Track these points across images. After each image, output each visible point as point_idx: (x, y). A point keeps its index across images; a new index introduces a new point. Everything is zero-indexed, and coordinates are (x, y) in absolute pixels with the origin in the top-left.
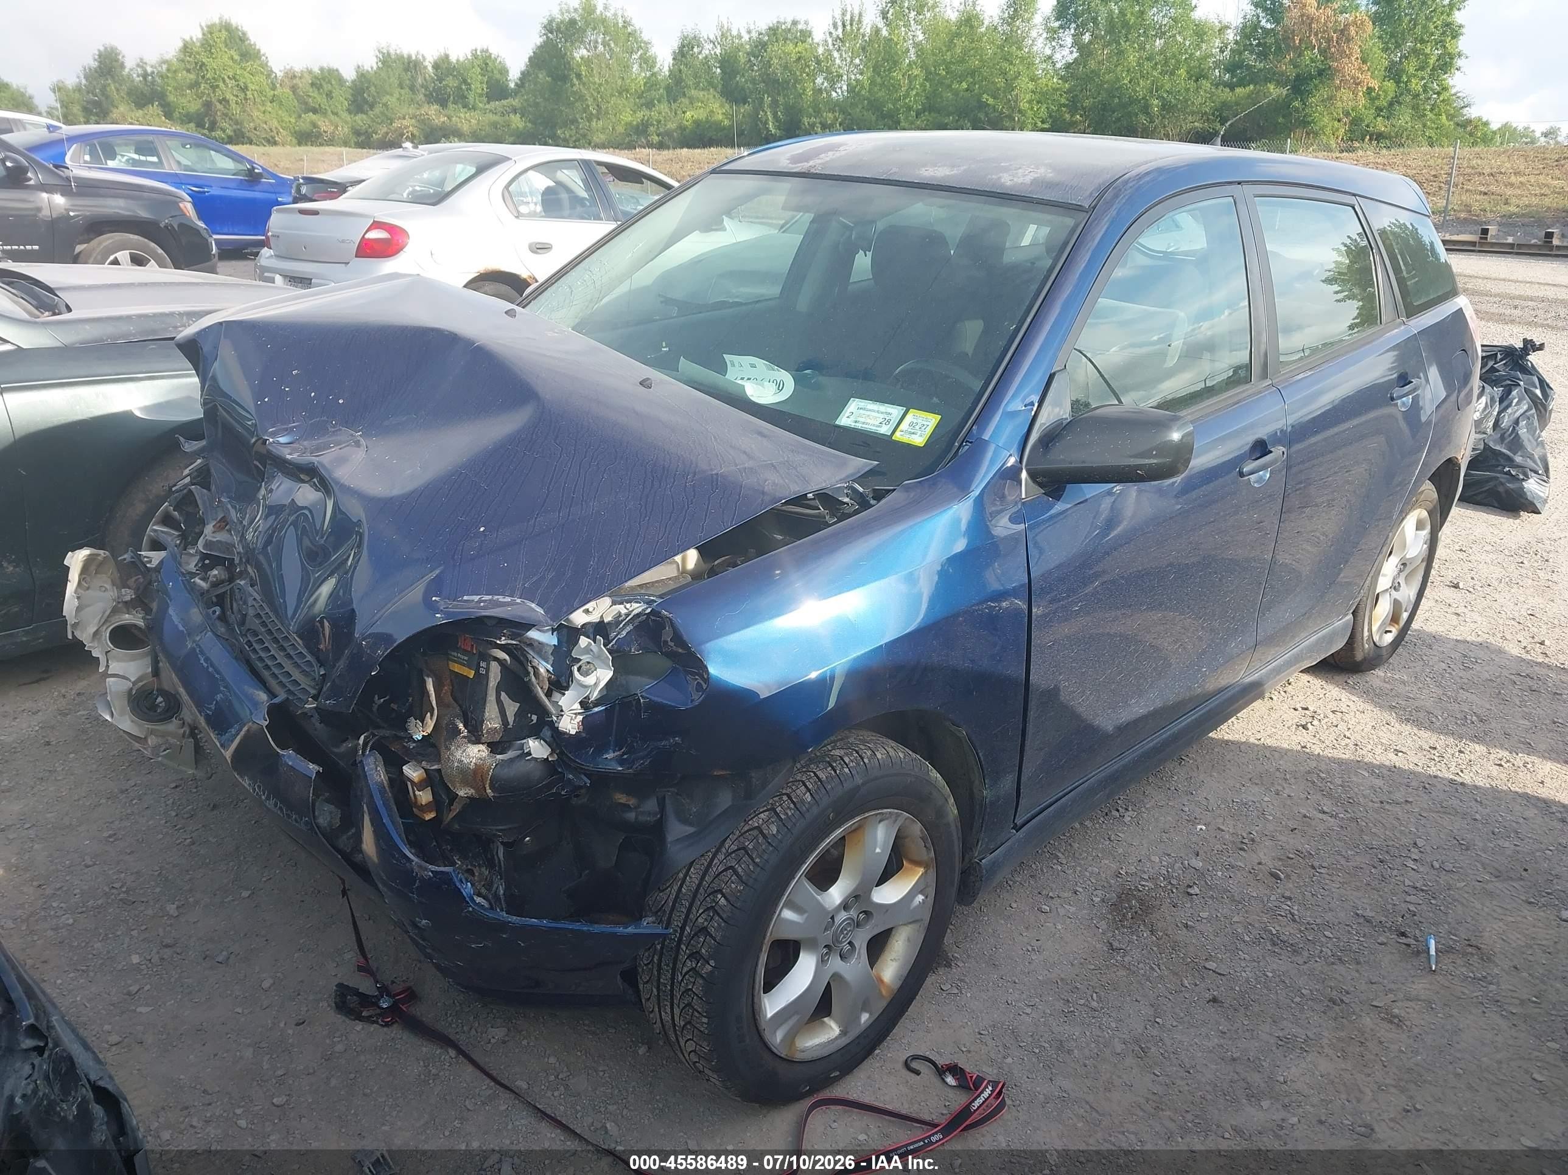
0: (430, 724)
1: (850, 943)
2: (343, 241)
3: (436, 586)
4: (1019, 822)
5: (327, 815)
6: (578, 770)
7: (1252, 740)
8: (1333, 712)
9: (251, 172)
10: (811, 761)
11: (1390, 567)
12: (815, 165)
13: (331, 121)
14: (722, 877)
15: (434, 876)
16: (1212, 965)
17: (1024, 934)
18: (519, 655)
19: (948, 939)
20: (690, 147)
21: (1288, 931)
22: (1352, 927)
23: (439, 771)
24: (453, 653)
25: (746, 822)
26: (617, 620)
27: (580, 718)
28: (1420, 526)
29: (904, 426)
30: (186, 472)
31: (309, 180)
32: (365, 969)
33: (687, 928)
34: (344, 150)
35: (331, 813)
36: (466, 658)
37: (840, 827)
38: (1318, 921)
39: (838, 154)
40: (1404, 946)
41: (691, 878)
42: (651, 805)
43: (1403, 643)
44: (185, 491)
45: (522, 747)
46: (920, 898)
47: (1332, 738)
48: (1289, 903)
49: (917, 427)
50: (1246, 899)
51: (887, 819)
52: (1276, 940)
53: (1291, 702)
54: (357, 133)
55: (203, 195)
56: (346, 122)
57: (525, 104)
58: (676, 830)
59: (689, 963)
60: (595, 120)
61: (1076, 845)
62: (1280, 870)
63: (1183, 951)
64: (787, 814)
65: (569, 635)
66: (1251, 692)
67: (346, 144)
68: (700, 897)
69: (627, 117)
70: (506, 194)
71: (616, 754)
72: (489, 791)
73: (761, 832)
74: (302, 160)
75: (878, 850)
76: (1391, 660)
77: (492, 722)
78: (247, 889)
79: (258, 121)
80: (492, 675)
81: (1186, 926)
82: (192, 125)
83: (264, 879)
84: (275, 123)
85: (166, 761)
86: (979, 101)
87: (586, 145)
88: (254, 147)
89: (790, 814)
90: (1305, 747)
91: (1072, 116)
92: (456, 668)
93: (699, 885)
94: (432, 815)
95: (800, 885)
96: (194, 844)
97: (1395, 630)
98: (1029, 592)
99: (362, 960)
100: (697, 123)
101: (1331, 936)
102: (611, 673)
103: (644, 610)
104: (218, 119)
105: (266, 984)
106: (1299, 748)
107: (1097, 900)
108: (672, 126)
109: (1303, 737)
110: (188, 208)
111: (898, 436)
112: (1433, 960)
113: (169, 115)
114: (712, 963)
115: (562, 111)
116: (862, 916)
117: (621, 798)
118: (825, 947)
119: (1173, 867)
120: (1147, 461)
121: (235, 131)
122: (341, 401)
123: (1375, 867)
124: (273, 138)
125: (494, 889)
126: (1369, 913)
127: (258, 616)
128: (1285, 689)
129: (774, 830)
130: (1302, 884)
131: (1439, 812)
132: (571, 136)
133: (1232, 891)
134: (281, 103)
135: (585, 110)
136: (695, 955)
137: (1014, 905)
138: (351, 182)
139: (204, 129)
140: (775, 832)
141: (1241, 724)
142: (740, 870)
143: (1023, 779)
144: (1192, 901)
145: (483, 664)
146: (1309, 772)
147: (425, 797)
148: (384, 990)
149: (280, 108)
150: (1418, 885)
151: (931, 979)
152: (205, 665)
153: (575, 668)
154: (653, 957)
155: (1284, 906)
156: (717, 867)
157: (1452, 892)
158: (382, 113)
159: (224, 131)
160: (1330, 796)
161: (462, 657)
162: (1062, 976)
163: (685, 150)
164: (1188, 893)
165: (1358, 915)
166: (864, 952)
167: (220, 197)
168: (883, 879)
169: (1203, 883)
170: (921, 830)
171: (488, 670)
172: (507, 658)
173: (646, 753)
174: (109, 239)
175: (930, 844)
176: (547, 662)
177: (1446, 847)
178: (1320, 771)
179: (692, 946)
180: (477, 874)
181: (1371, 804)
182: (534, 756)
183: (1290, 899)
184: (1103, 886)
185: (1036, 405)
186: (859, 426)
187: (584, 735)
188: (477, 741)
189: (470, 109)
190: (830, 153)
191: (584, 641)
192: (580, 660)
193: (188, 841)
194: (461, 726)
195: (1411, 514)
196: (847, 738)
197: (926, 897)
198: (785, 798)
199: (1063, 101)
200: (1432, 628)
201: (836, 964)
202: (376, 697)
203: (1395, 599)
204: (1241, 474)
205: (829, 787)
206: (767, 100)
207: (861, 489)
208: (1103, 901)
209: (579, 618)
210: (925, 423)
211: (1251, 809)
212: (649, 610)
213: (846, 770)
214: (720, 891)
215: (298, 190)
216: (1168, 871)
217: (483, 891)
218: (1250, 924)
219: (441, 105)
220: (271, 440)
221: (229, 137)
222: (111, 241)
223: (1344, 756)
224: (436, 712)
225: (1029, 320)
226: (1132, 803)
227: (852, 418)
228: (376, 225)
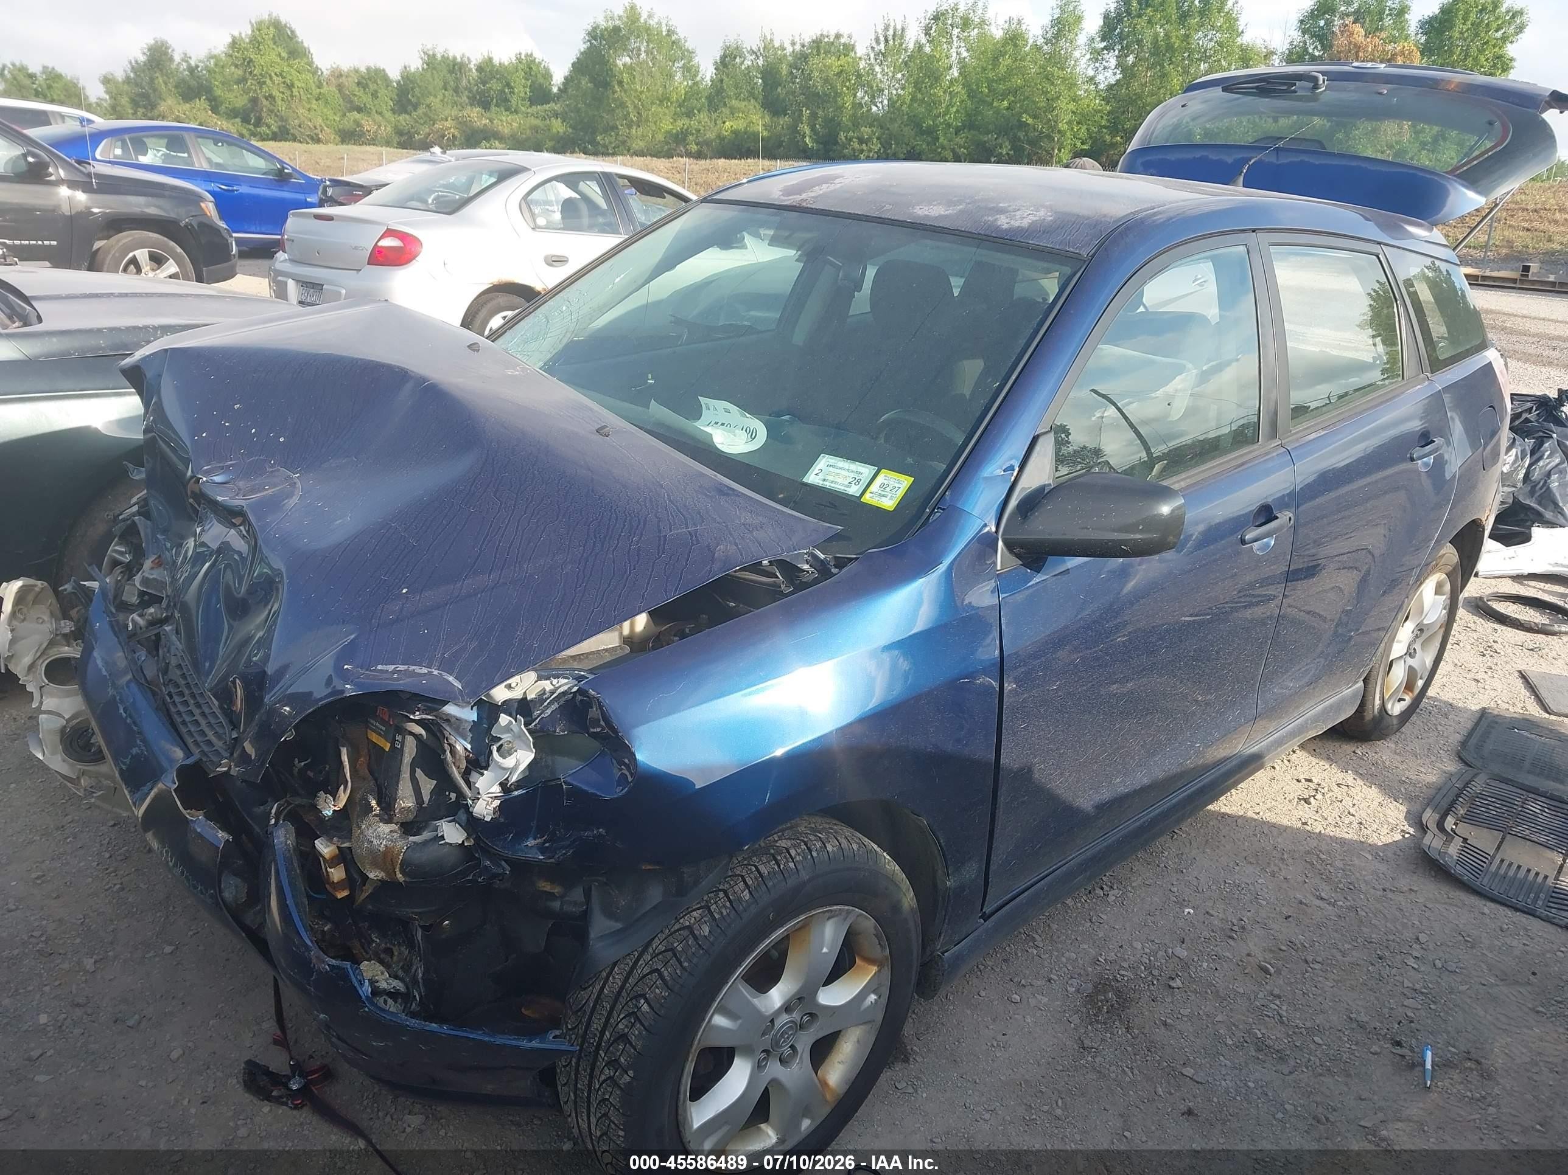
0: (343, 797)
1: (792, 1047)
2: (356, 248)
3: (348, 653)
4: (987, 910)
5: (232, 889)
6: (495, 858)
7: (1250, 814)
8: (1338, 785)
9: (280, 172)
10: (754, 853)
11: (1405, 633)
12: (806, 198)
13: (374, 121)
14: (647, 980)
15: (331, 971)
16: (1189, 1071)
17: (991, 1027)
18: (436, 729)
19: (908, 1030)
20: (728, 156)
21: (1275, 1035)
22: (1344, 1033)
23: (350, 849)
24: (372, 721)
25: (677, 920)
26: (541, 697)
27: (497, 802)
28: (1438, 591)
29: (874, 487)
30: (134, 500)
31: (336, 183)
32: (282, 1041)
33: (607, 1033)
34: (384, 150)
35: (236, 887)
36: (384, 728)
37: (782, 926)
38: (1308, 1024)
39: (832, 187)
40: (1398, 1058)
41: (614, 978)
42: (578, 894)
43: (1418, 711)
44: (129, 522)
45: (436, 829)
46: (873, 997)
47: (1336, 814)
48: (1277, 1002)
49: (888, 489)
50: (1232, 996)
51: (837, 916)
52: (1261, 1046)
53: (1295, 772)
54: (400, 133)
55: (232, 194)
56: (389, 122)
57: (566, 109)
58: (600, 925)
59: (607, 1071)
60: (635, 127)
61: (1055, 927)
62: (1270, 964)
63: (1160, 1054)
64: (722, 913)
65: (490, 711)
66: (1250, 764)
67: (388, 144)
68: (622, 1000)
69: (667, 125)
70: (524, 205)
71: (538, 841)
72: (399, 876)
73: (692, 933)
74: (343, 158)
75: (825, 950)
76: (1403, 729)
77: (405, 801)
78: (170, 944)
79: (302, 118)
80: (406, 750)
81: (1165, 1024)
82: (238, 120)
83: (191, 933)
84: (319, 121)
85: (98, 803)
86: (1019, 121)
87: (625, 152)
88: (296, 145)
89: (725, 913)
90: (1306, 824)
91: (1112, 138)
92: (374, 737)
93: (622, 988)
94: (345, 893)
95: (736, 988)
96: (123, 889)
97: (1408, 699)
98: (1001, 668)
99: (279, 1032)
100: (736, 133)
101: (1321, 1042)
102: (533, 756)
103: (570, 689)
104: (264, 115)
105: (175, 1055)
106: (1300, 825)
107: (1072, 990)
108: (711, 135)
109: (1304, 812)
110: (209, 207)
111: (867, 498)
112: (1429, 1075)
113: (215, 109)
114: (631, 1073)
115: (602, 117)
116: (806, 1018)
117: (545, 886)
118: (763, 1051)
119: (1155, 956)
120: (1132, 536)
121: (279, 127)
122: (282, 440)
123: (1373, 965)
124: (317, 135)
125: (413, 971)
126: (1363, 1018)
127: (179, 666)
128: (1289, 758)
129: (706, 930)
130: (1293, 980)
131: (1445, 903)
132: (611, 143)
133: (1217, 985)
134: (327, 102)
135: (626, 117)
136: (613, 1063)
137: (983, 993)
138: (376, 186)
139: (249, 124)
140: (706, 934)
141: (1240, 795)
142: (666, 974)
143: (993, 867)
144: (1173, 995)
145: (399, 738)
146: (1308, 852)
147: (337, 874)
148: (298, 1069)
149: (326, 106)
150: (1417, 986)
151: (885, 1076)
152: (124, 715)
153: (494, 748)
154: (571, 1060)
155: (1272, 1006)
156: (642, 969)
157: (1453, 996)
158: (425, 114)
159: (269, 127)
160: (1328, 880)
161: (381, 727)
162: (1027, 1077)
163: (723, 160)
164: (1170, 986)
165: (1351, 1019)
166: (807, 1057)
167: (249, 196)
168: (832, 978)
169: (1186, 974)
170: (875, 927)
171: (403, 744)
172: (423, 732)
173: (568, 843)
174: (128, 236)
175: (885, 942)
176: (465, 740)
177: (1450, 944)
178: (1320, 851)
179: (612, 1053)
180: (396, 954)
181: (1372, 891)
182: (447, 841)
183: (1279, 997)
184: (1080, 975)
185: (1017, 469)
186: (827, 485)
187: (502, 820)
188: (389, 821)
189: (511, 112)
190: (825, 186)
191: (504, 719)
192: (500, 739)
193: (118, 886)
194: (374, 803)
195: (1430, 578)
196: (797, 825)
197: (880, 997)
198: (721, 895)
199: (1103, 123)
200: (1447, 696)
201: (774, 1069)
202: (297, 760)
203: (1410, 666)
204: (1243, 542)
205: (771, 884)
206: (806, 113)
207: (822, 556)
208: (1078, 991)
209: (500, 694)
210: (896, 485)
211: (1243, 892)
212: (575, 689)
213: (791, 865)
214: (643, 996)
215: (325, 191)
216: (1150, 960)
217: (401, 973)
218: (1234, 1025)
219: (483, 108)
220: (205, 479)
221: (274, 133)
222: (130, 239)
223: (1347, 836)
224: (349, 784)
225: (1014, 377)
226: (1118, 880)
227: (821, 476)
228: (390, 233)
